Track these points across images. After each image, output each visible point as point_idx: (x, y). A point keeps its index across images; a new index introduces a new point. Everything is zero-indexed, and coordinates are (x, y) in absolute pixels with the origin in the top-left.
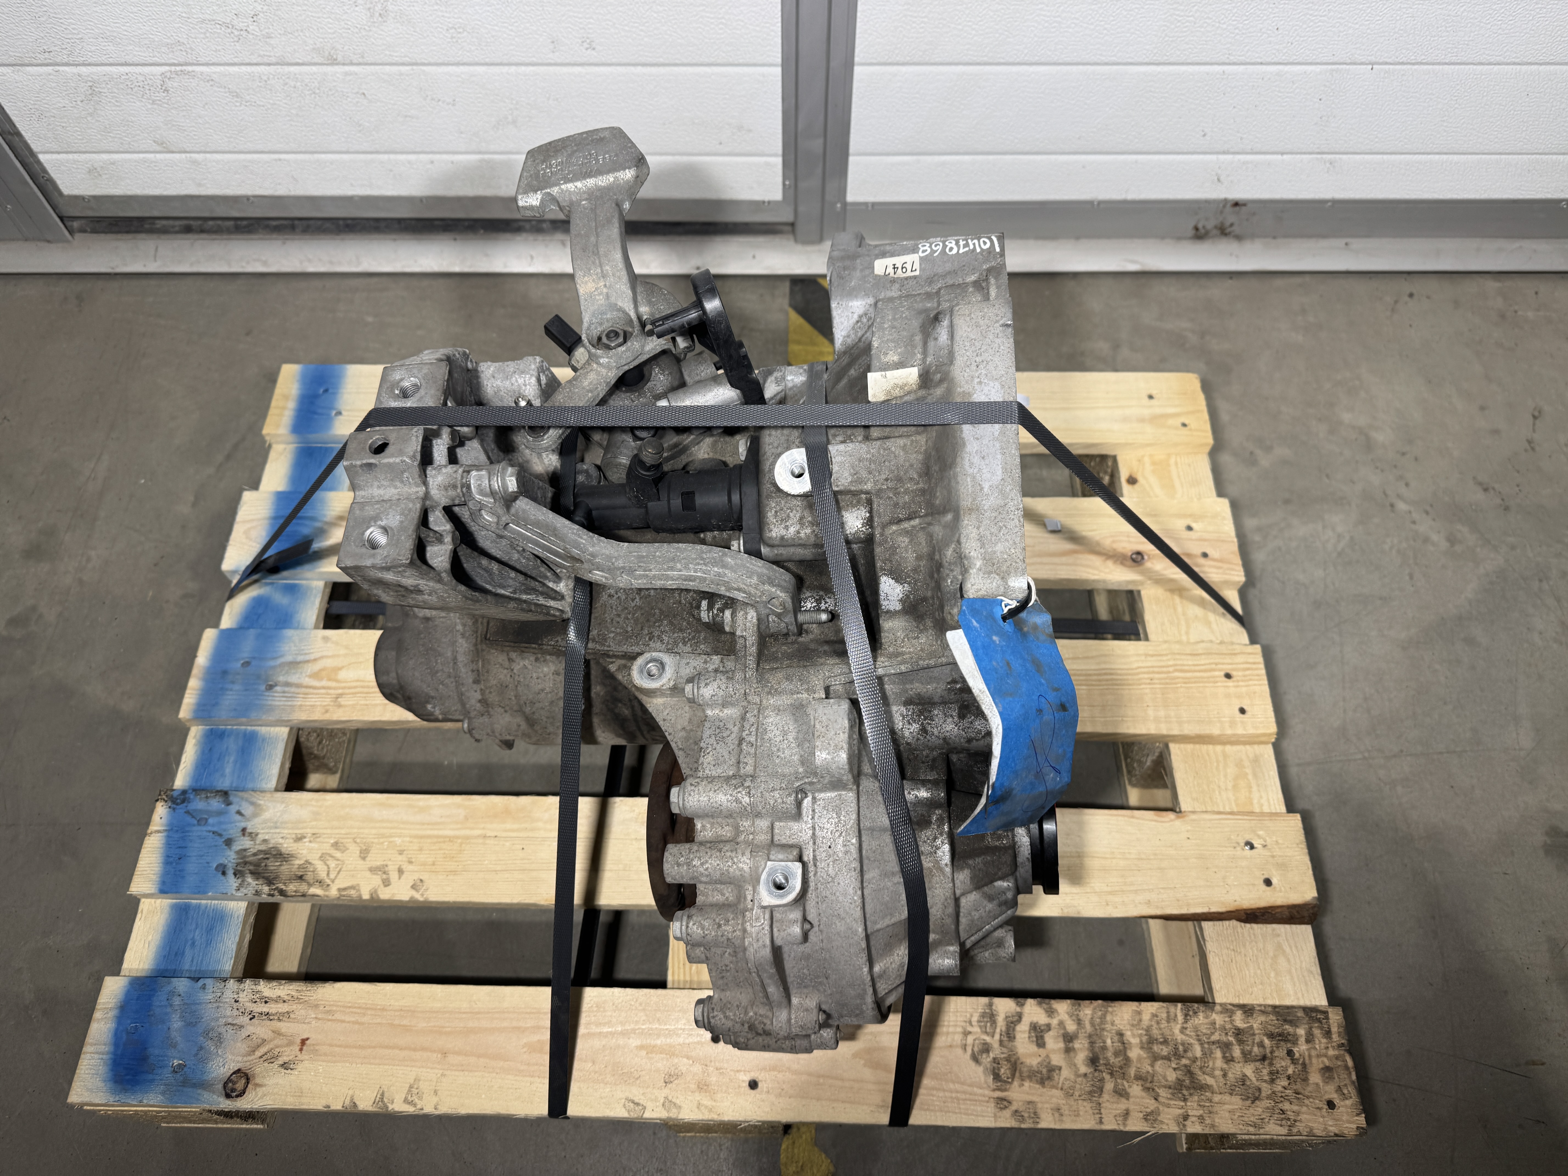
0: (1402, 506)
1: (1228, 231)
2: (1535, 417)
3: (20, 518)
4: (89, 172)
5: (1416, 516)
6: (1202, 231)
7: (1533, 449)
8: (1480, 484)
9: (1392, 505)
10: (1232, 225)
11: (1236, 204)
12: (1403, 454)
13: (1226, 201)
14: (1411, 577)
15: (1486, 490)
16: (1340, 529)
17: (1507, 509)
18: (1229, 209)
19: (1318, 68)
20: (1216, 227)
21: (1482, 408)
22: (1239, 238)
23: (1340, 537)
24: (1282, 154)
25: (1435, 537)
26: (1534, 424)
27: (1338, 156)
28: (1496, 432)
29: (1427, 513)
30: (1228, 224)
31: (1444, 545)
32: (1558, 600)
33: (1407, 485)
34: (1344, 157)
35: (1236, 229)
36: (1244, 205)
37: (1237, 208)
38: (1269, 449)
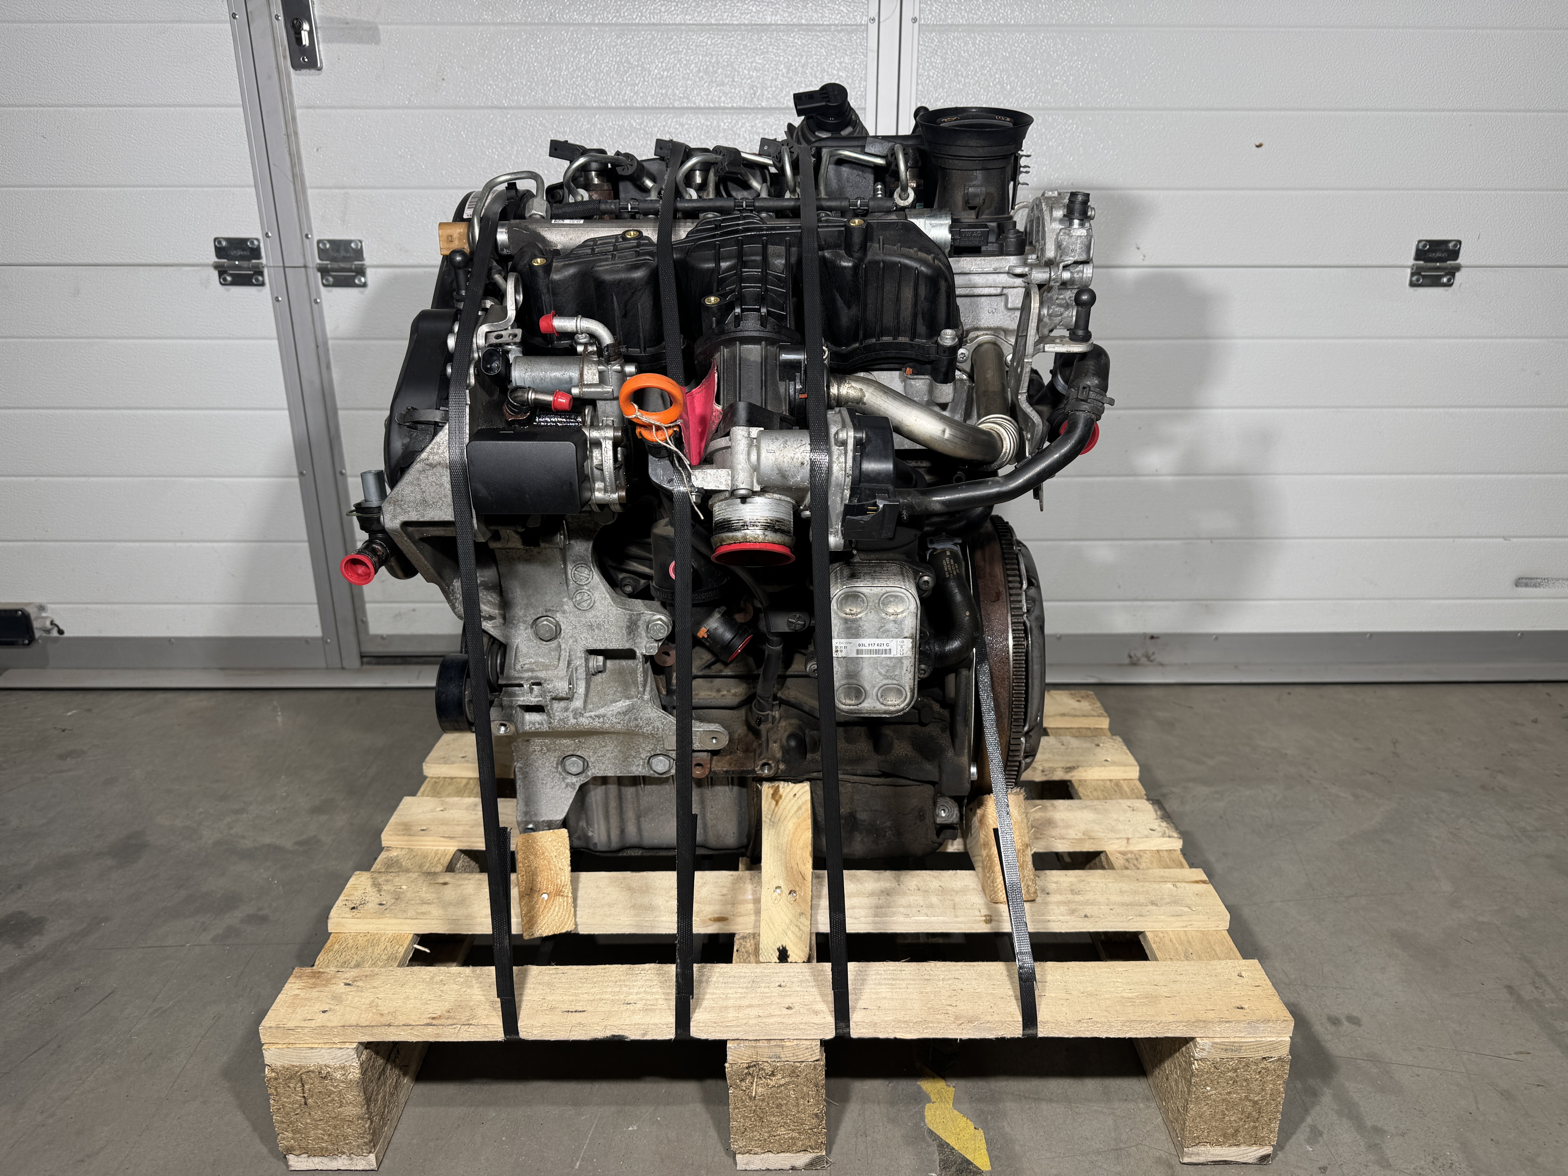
0: (1315, 782)
1: (1152, 658)
2: (1394, 743)
5: (1326, 785)
6: (1135, 659)
8: (1367, 771)
10: (1153, 654)
11: (1152, 637)
12: (1308, 759)
13: (1144, 635)
16: (1275, 792)
17: (1390, 782)
18: (1149, 641)
19: (1179, 542)
20: (1143, 655)
22: (1161, 665)
23: (1275, 795)
24: (1173, 600)
25: (1344, 795)
26: (1394, 746)
27: (1209, 602)
28: (1369, 749)
29: (1334, 784)
30: (1150, 652)
31: (1352, 799)
32: (1444, 822)
34: (1213, 602)
35: (1158, 658)
36: (1158, 638)
37: (1154, 641)
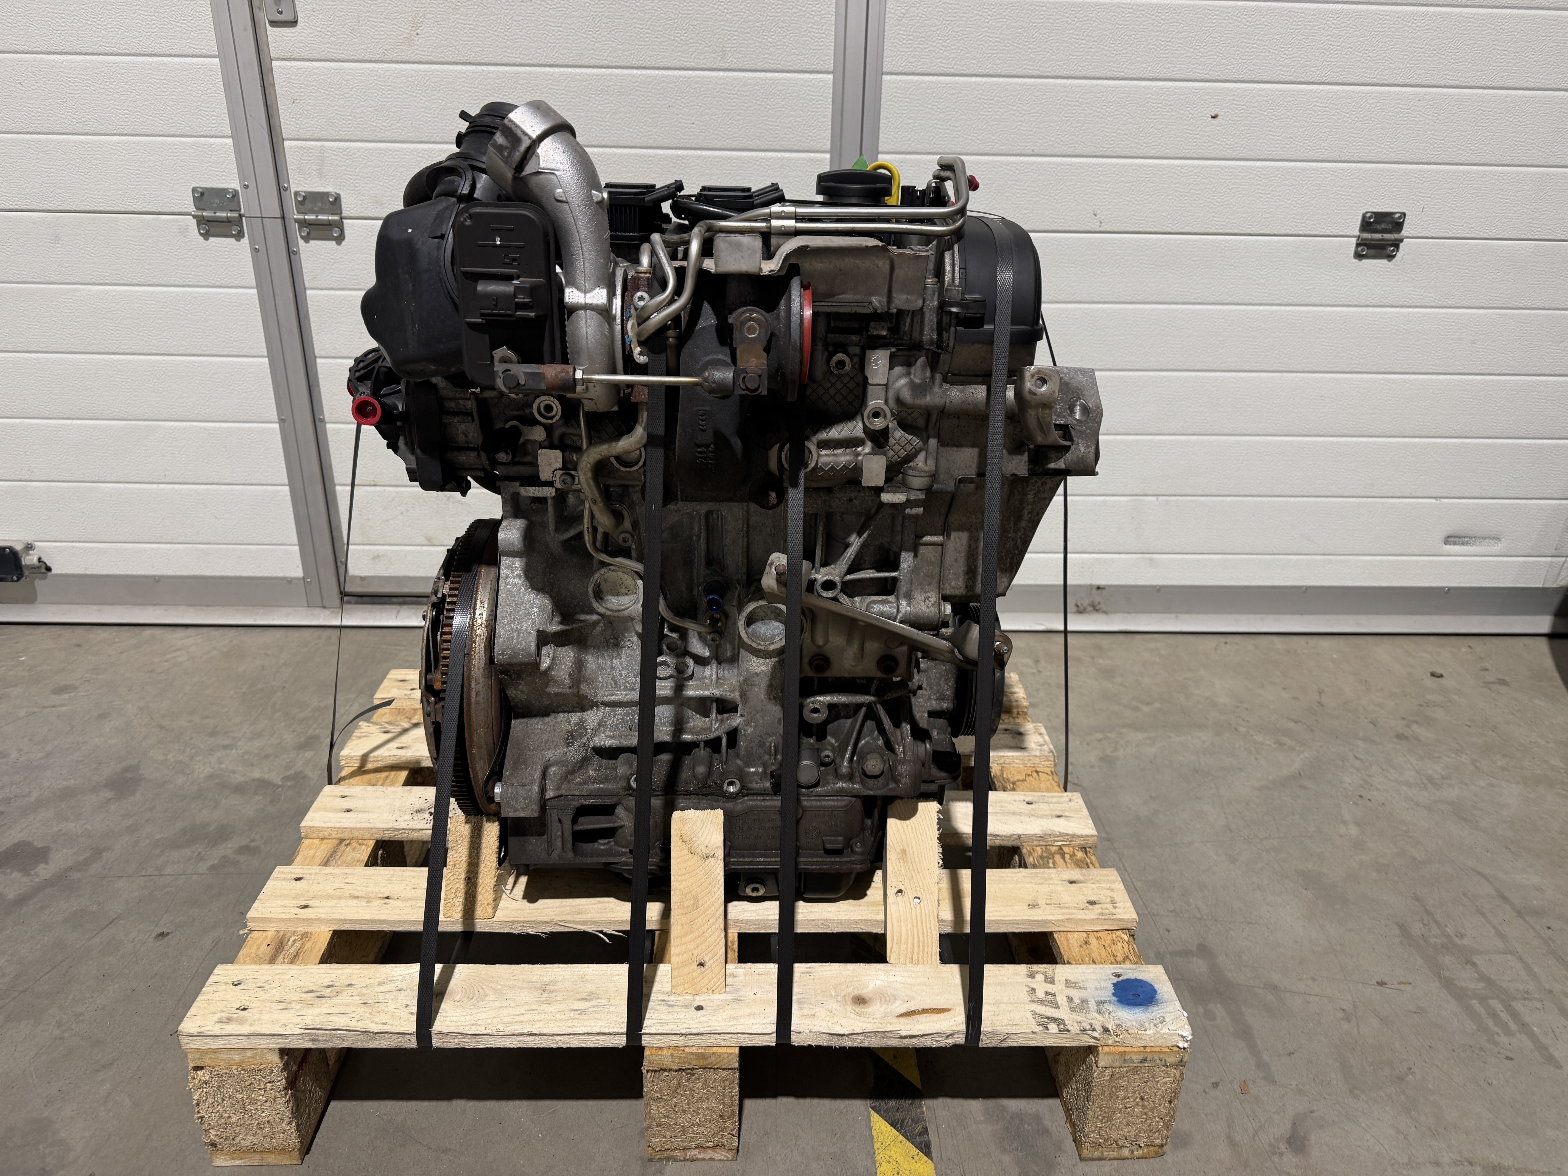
0: (1242, 729)
1: (1098, 607)
2: (1320, 693)
3: (294, 731)
4: (375, 558)
5: (1252, 733)
6: (1081, 608)
7: (1322, 706)
8: (1292, 720)
9: (1236, 729)
10: (1099, 602)
11: (1098, 588)
12: (1238, 707)
13: (1091, 586)
14: (1256, 759)
15: (1296, 722)
16: (1204, 738)
17: (1312, 730)
18: (1094, 591)
19: (1126, 499)
20: (1092, 606)
21: (1284, 689)
22: (1106, 614)
23: (1204, 742)
24: (1119, 553)
25: (1267, 742)
26: (1320, 696)
27: (1153, 556)
28: (1295, 698)
29: (1260, 732)
30: (1096, 601)
31: (1275, 746)
32: (1357, 769)
33: (1243, 720)
34: (1157, 556)
35: (1104, 607)
36: (1104, 589)
37: (1100, 591)
38: (1148, 704)
